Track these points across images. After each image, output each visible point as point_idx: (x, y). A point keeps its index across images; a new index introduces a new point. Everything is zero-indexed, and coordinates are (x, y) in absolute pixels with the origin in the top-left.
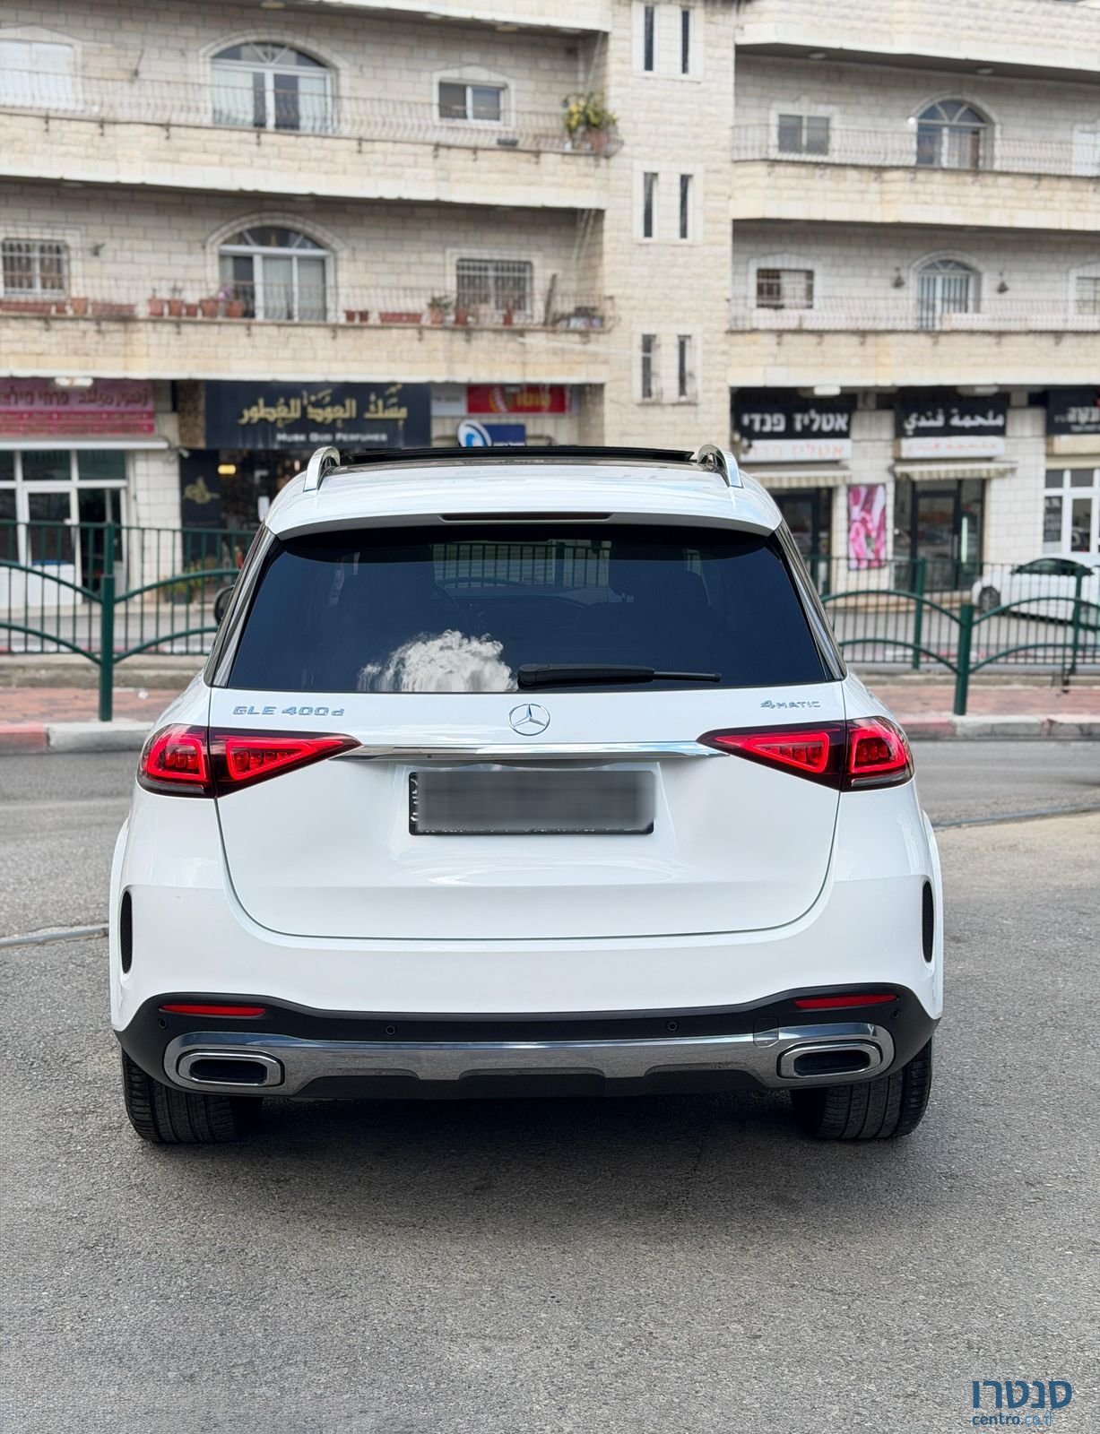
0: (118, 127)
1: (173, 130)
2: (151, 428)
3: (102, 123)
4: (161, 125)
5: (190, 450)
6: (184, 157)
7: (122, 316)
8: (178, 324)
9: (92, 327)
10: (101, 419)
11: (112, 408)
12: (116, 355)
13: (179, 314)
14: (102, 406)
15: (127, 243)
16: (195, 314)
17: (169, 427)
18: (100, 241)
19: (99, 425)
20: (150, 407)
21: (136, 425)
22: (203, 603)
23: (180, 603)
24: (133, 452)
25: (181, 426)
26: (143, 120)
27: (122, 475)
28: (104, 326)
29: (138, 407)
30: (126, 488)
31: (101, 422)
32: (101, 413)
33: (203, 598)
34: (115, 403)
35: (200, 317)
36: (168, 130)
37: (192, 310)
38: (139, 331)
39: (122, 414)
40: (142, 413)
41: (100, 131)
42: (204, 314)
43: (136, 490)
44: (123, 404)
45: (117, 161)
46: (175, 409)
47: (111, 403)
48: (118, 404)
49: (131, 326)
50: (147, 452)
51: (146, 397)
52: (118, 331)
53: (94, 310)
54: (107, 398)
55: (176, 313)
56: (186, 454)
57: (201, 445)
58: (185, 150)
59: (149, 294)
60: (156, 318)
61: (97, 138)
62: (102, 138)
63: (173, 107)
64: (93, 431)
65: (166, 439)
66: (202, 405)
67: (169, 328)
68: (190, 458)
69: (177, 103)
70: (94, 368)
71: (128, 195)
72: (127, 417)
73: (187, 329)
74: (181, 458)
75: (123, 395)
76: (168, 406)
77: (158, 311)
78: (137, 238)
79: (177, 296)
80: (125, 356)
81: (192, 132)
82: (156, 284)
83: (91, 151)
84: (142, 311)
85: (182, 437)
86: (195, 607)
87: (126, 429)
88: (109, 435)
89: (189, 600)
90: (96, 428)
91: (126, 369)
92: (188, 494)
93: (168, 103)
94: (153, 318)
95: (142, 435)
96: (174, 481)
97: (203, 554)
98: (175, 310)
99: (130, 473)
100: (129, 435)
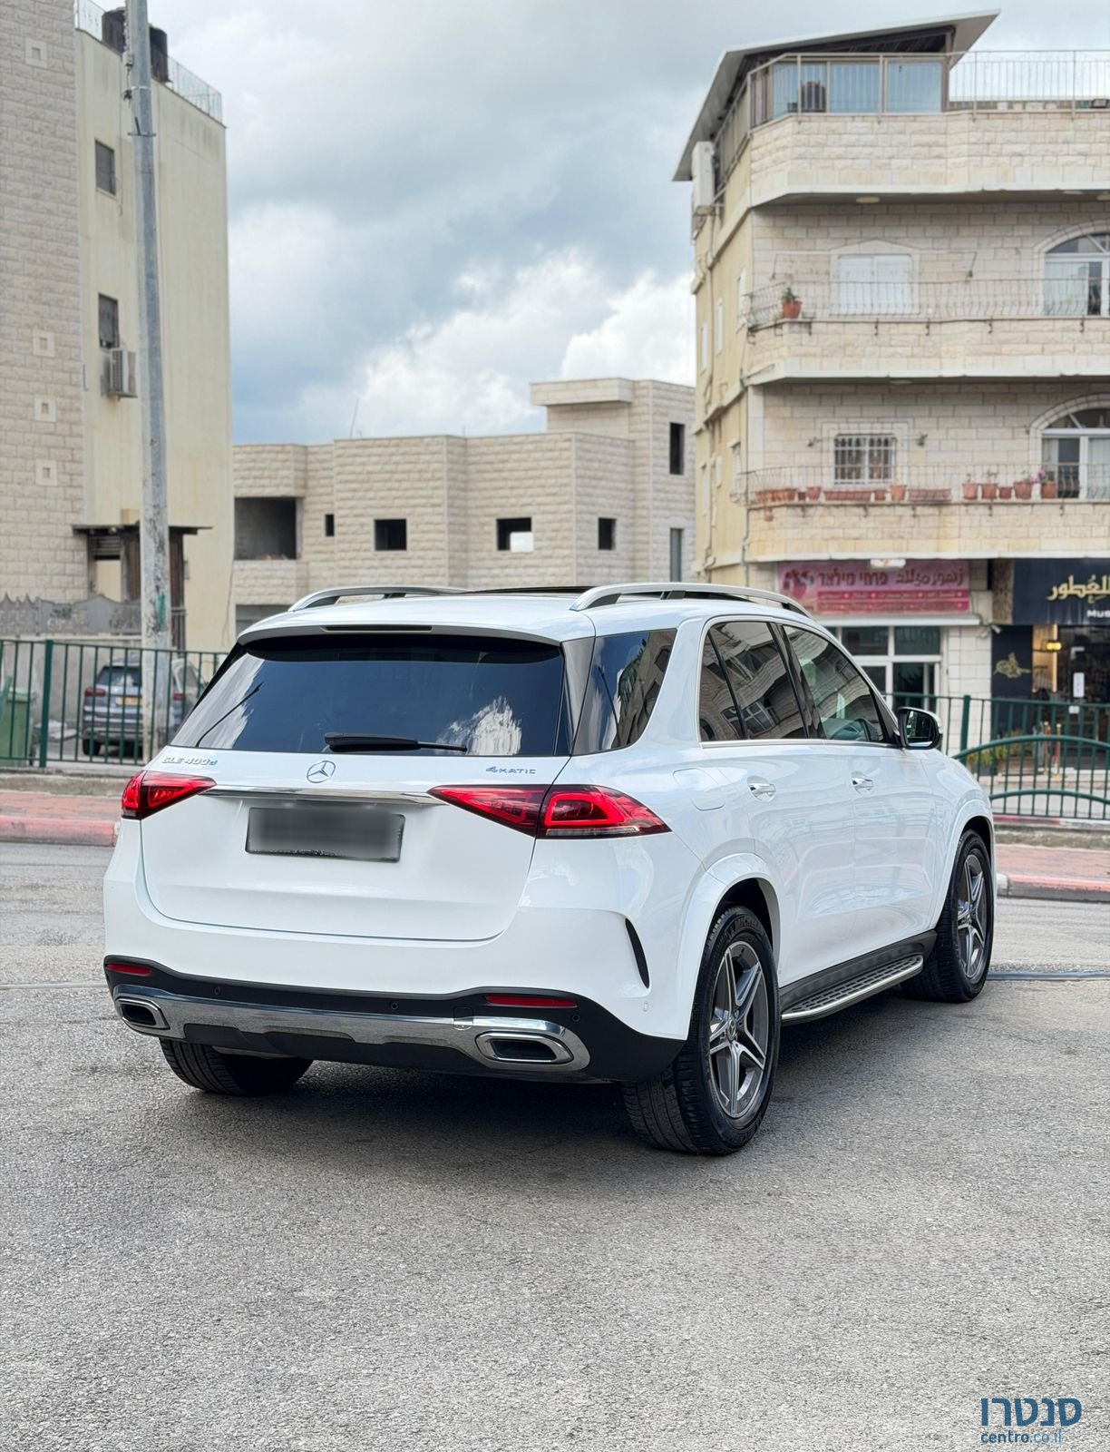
0: (944, 326)
1: (995, 324)
2: (965, 605)
3: (928, 324)
4: (985, 321)
5: (1000, 626)
6: (1005, 349)
7: (938, 501)
8: (990, 506)
9: (908, 511)
10: (918, 597)
11: (928, 587)
12: (929, 538)
13: (993, 497)
14: (918, 585)
15: (952, 432)
16: (1009, 496)
17: (983, 605)
18: (924, 433)
19: (914, 603)
20: (965, 586)
21: (952, 603)
22: (1007, 775)
23: (985, 774)
24: (948, 628)
25: (995, 603)
26: (967, 318)
27: (936, 650)
28: (919, 510)
29: (954, 586)
30: (940, 663)
31: (917, 600)
32: (918, 592)
33: (1007, 771)
34: (931, 582)
35: (1013, 499)
36: (991, 325)
37: (1005, 493)
38: (952, 514)
39: (938, 592)
40: (957, 591)
41: (926, 331)
42: (1017, 496)
43: (948, 664)
44: (939, 583)
45: (940, 357)
46: (990, 587)
47: (926, 583)
48: (934, 584)
49: (945, 510)
50: (961, 628)
51: (962, 576)
52: (933, 515)
53: (910, 496)
54: (924, 577)
55: (991, 496)
56: (998, 630)
57: (1009, 621)
58: (1006, 342)
59: (963, 479)
60: (970, 501)
61: (924, 338)
62: (928, 338)
63: (1004, 303)
64: (909, 609)
65: (979, 616)
66: (1011, 584)
67: (984, 510)
68: (1001, 634)
69: (1008, 299)
70: (908, 550)
71: (956, 388)
72: (942, 595)
73: (997, 510)
74: (993, 632)
75: (939, 575)
76: (984, 584)
77: (971, 494)
78: (963, 428)
79: (993, 480)
80: (938, 538)
81: (1014, 324)
82: (970, 470)
83: (917, 350)
84: (957, 495)
85: (995, 615)
86: (1000, 778)
87: (941, 607)
88: (924, 613)
89: (994, 773)
90: (912, 606)
91: (938, 550)
92: (999, 669)
93: (1000, 299)
94: (966, 501)
95: (956, 612)
96: (987, 656)
97: (1010, 726)
98: (988, 494)
99: (944, 647)
100: (942, 613)
